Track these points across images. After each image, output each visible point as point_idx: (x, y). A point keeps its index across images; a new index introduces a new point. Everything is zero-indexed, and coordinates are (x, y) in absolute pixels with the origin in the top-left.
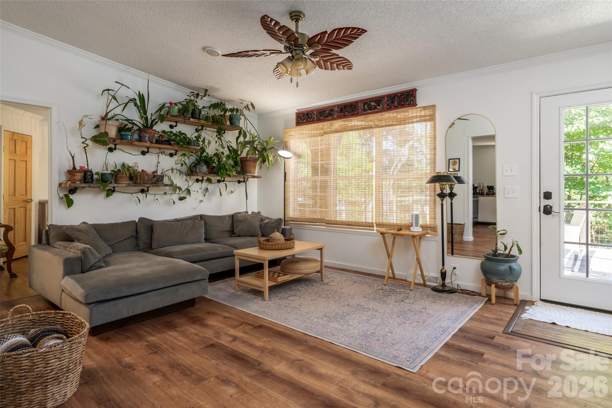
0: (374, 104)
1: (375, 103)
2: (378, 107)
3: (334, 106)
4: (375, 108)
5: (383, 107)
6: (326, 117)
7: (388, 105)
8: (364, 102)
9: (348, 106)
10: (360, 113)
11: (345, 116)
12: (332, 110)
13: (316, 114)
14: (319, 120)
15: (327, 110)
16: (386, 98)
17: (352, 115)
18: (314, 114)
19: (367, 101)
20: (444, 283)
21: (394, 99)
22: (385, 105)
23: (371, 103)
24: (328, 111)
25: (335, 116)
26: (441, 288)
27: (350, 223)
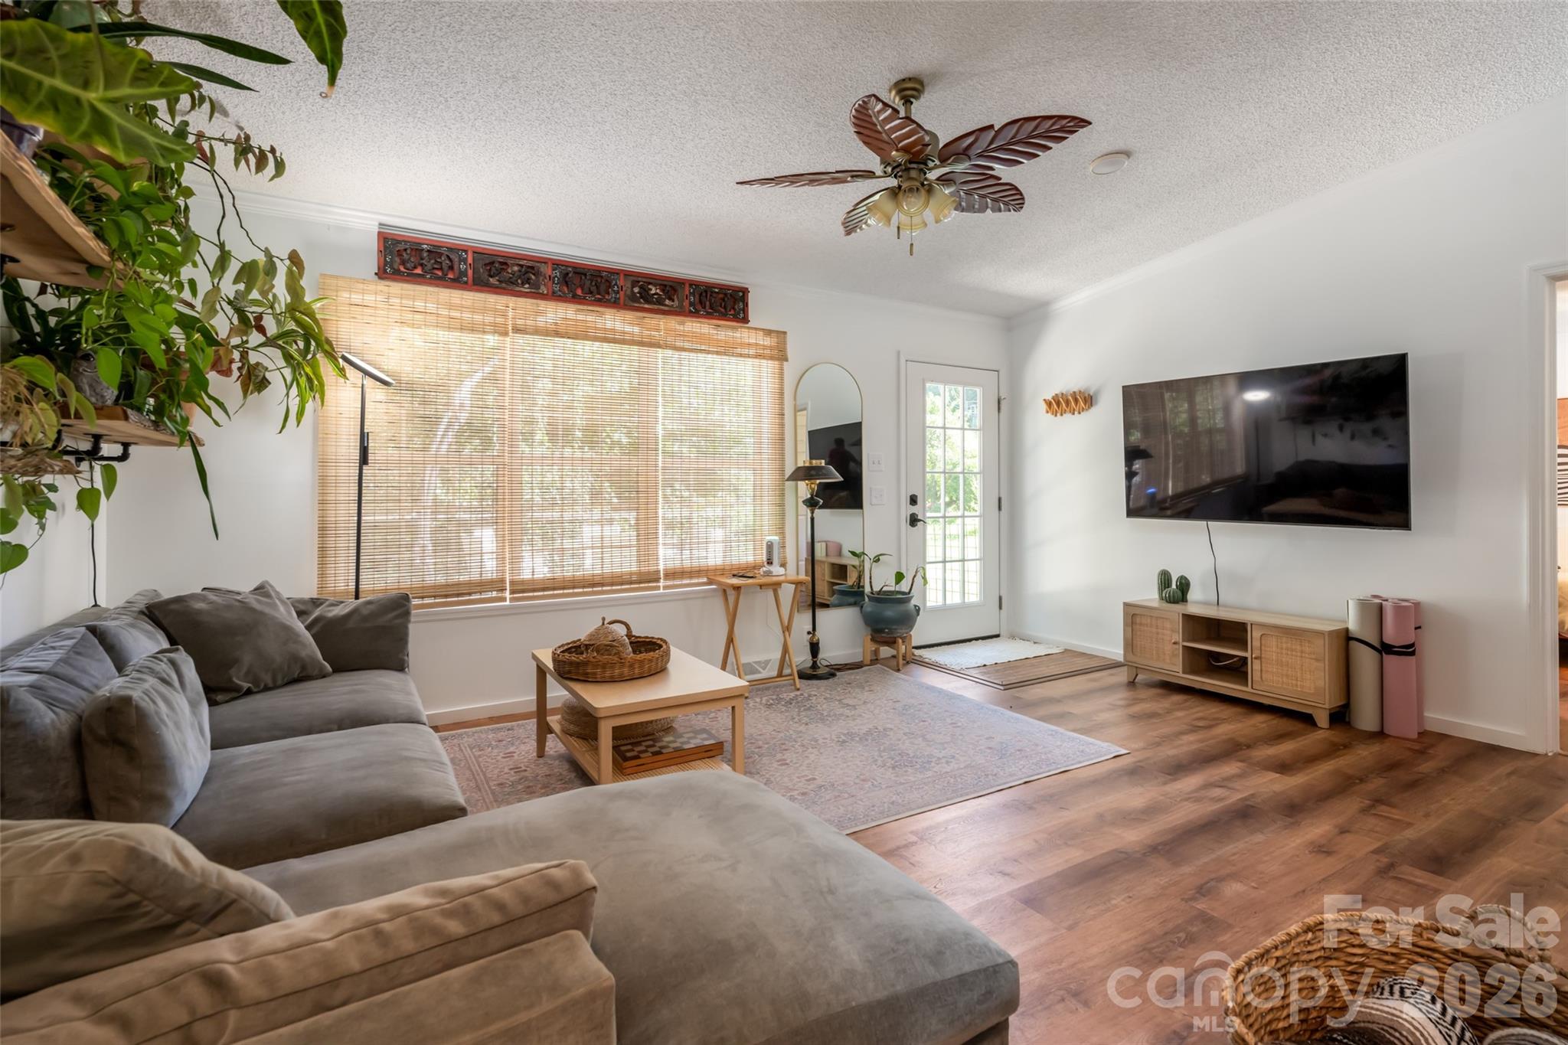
0: (658, 291)
1: (663, 291)
2: (667, 302)
3: (545, 261)
4: (660, 302)
5: (681, 306)
6: (511, 282)
7: (691, 304)
8: (635, 279)
9: (585, 275)
10: (622, 301)
11: (575, 299)
12: (532, 268)
13: (470, 260)
14: (479, 284)
15: (514, 265)
16: (687, 285)
17: (599, 300)
18: (465, 261)
19: (640, 279)
20: (815, 663)
21: (704, 294)
22: (686, 303)
23: (650, 287)
24: (516, 268)
25: (543, 290)
26: (810, 672)
27: (597, 579)
